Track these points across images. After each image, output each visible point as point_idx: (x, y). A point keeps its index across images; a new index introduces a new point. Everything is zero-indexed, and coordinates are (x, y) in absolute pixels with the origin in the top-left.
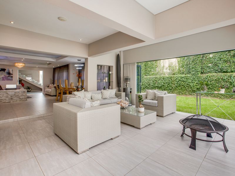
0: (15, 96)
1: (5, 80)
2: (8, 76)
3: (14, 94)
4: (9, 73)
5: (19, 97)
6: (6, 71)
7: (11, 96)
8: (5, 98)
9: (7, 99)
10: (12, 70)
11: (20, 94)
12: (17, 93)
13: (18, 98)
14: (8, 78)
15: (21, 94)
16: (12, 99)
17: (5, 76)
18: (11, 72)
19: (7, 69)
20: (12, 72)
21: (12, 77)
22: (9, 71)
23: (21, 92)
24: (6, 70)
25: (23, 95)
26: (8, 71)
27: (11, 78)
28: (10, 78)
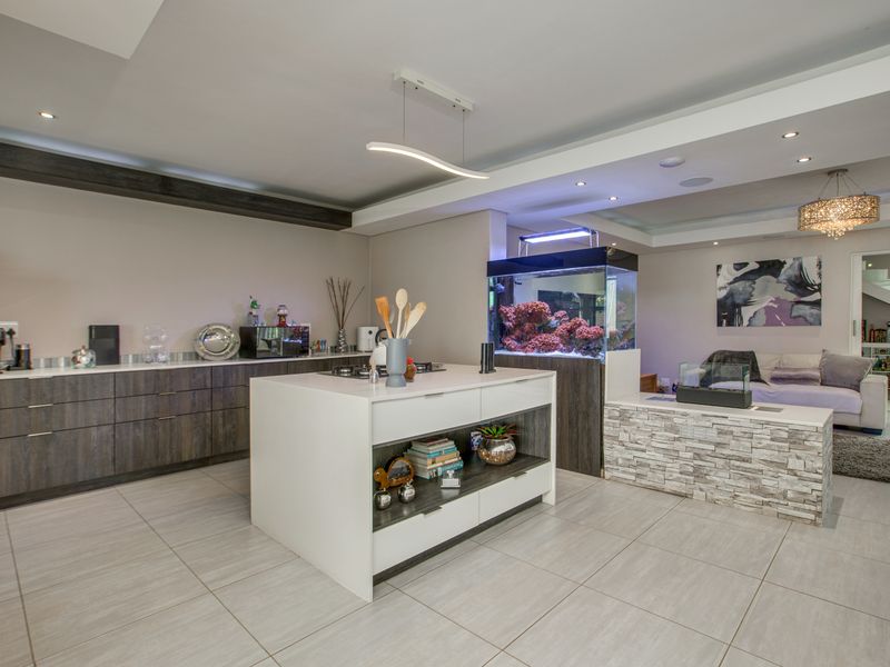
0: (721, 462)
1: (778, 324)
2: (792, 297)
3: (718, 445)
4: (801, 285)
5: (752, 476)
6: (785, 273)
7: (698, 456)
8: (660, 456)
9: (674, 467)
10: (819, 265)
11: (756, 454)
12: (736, 438)
13: (742, 483)
14: (794, 314)
15: (766, 454)
16: (698, 474)
17: (778, 300)
18: (812, 276)
19: (789, 262)
20: (820, 275)
21: (817, 304)
22: (801, 268)
23: (764, 435)
24: (786, 266)
25: (784, 465)
26: (793, 272)
27: (815, 311)
28: (806, 310)
